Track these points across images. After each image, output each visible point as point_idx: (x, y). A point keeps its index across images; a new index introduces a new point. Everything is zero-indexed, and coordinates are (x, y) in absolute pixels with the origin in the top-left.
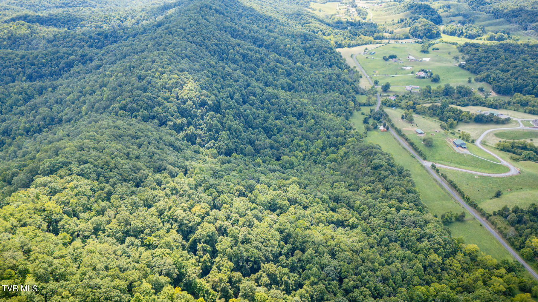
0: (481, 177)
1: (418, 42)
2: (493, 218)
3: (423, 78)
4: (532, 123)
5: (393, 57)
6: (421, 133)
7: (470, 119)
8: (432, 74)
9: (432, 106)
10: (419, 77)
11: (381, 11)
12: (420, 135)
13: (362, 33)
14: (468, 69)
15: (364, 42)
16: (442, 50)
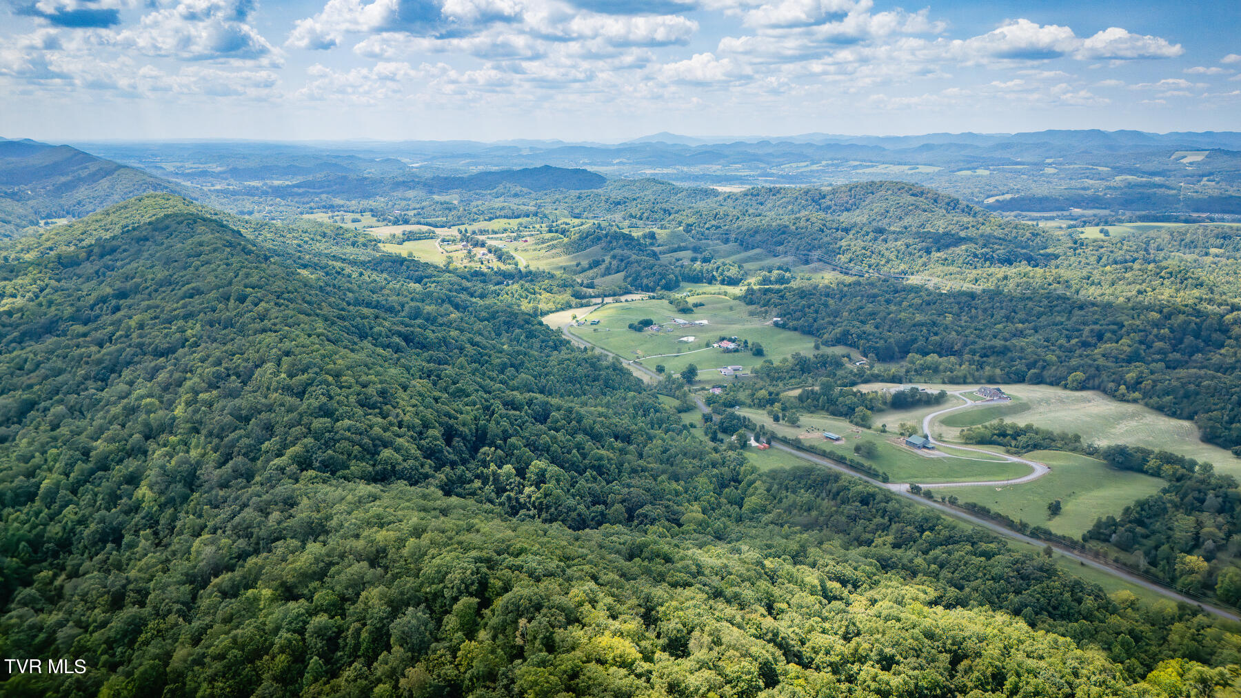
0: (1004, 487)
1: (654, 298)
2: (1088, 545)
3: (736, 351)
4: (978, 395)
5: (648, 323)
6: (837, 439)
7: (885, 403)
8: (746, 342)
9: (803, 392)
10: (727, 351)
11: (535, 250)
12: (837, 443)
13: (544, 289)
14: (795, 329)
15: (559, 306)
16: (710, 306)
